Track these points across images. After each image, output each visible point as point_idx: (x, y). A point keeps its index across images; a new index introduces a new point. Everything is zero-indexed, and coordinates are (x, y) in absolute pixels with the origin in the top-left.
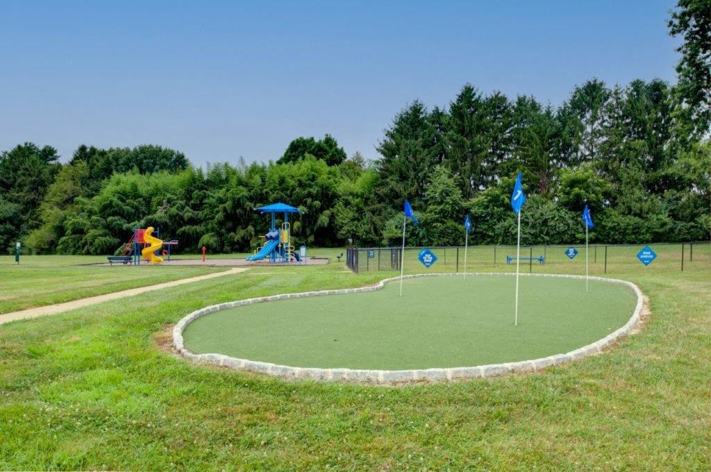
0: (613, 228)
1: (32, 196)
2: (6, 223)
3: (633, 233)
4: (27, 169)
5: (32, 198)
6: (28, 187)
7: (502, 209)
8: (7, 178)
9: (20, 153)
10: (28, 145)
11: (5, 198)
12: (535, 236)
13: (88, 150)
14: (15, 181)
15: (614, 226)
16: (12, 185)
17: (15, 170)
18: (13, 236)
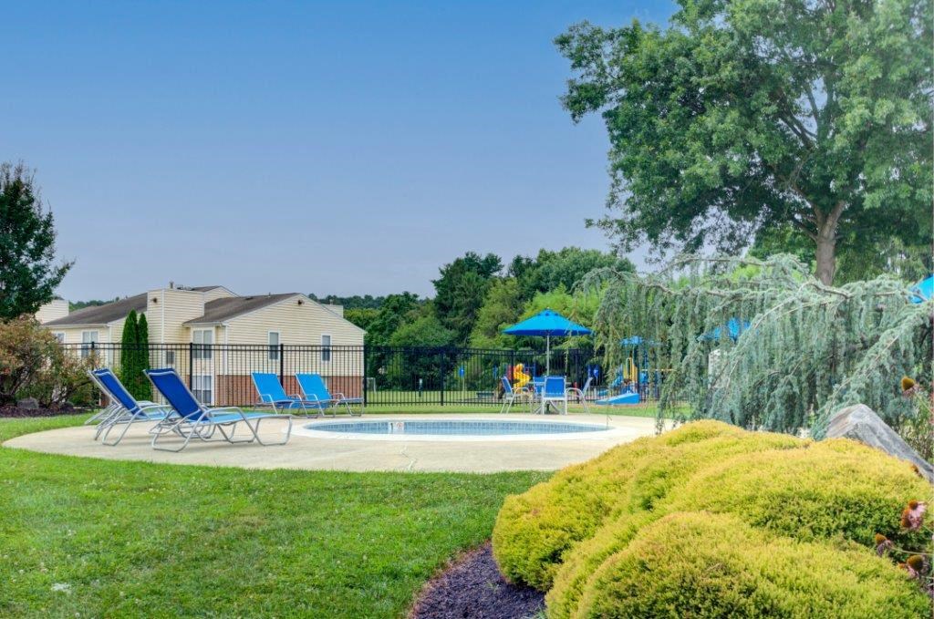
1: (467, 321)
2: (442, 353)
4: (462, 289)
5: (467, 323)
6: (463, 311)
8: (446, 299)
9: (458, 268)
10: (470, 256)
11: (443, 324)
13: (524, 262)
14: (452, 303)
16: (450, 307)
17: (453, 290)
18: (449, 368)
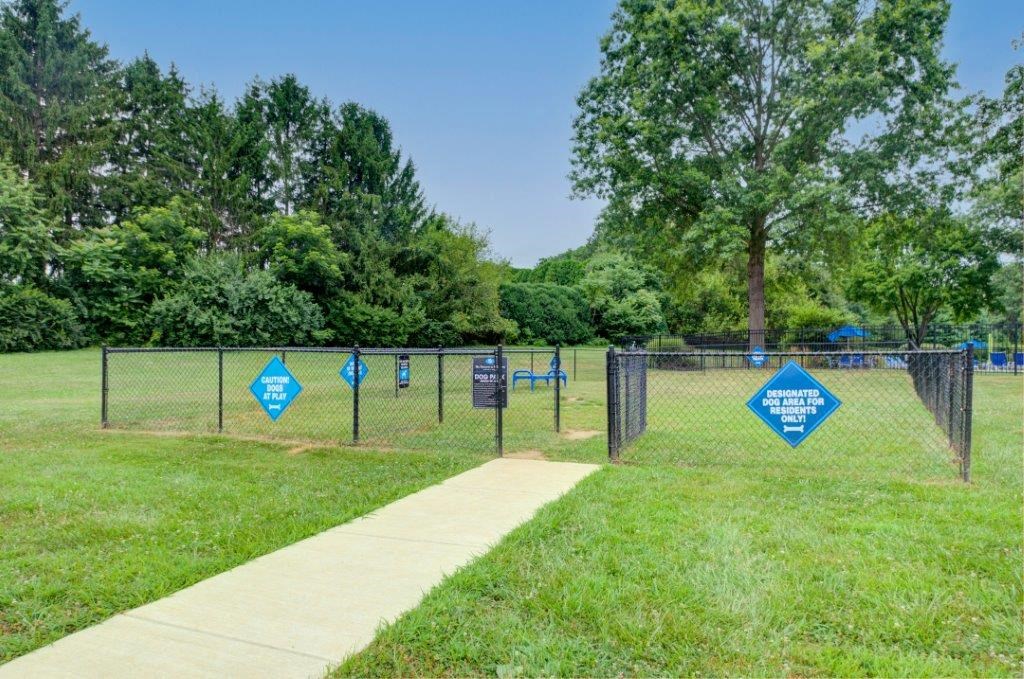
0: (364, 324)
3: (390, 334)
7: (155, 272)
12: (244, 331)
15: (366, 321)
